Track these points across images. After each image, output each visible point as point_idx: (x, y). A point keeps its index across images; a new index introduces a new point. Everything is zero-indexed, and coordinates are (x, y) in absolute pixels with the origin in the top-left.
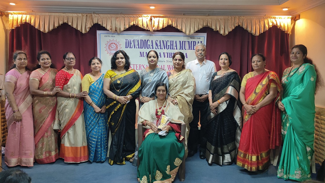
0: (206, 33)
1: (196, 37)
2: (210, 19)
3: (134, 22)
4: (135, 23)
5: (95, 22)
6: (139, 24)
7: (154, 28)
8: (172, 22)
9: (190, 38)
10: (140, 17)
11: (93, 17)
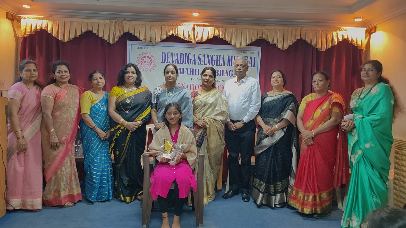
0: (261, 47)
1: (248, 52)
2: (265, 29)
3: (173, 31)
4: (175, 32)
5: (126, 30)
6: (179, 34)
7: (197, 40)
8: (219, 32)
9: (241, 52)
10: (180, 25)
11: (123, 24)
